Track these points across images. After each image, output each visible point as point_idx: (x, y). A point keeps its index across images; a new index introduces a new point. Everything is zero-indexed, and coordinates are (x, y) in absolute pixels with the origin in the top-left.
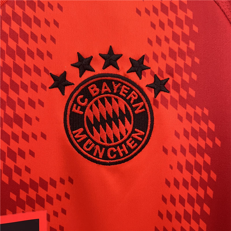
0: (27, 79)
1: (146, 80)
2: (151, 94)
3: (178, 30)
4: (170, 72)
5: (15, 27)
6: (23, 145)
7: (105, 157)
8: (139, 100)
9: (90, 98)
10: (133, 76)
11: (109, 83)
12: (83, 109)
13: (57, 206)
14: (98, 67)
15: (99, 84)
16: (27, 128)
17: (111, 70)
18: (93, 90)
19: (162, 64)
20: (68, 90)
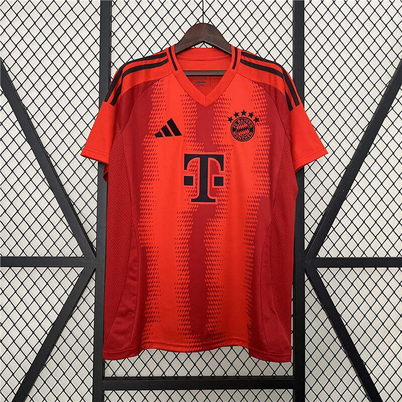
0: (222, 118)
1: (254, 118)
2: (254, 122)
3: (262, 105)
4: (260, 116)
5: (220, 105)
6: (220, 135)
7: (241, 139)
8: (251, 124)
9: (238, 123)
10: (249, 117)
11: (243, 119)
12: (236, 126)
13: (228, 152)
14: (240, 115)
15: (240, 120)
16: (222, 131)
17: (244, 116)
18: (239, 121)
19: (257, 114)
20: (232, 121)
